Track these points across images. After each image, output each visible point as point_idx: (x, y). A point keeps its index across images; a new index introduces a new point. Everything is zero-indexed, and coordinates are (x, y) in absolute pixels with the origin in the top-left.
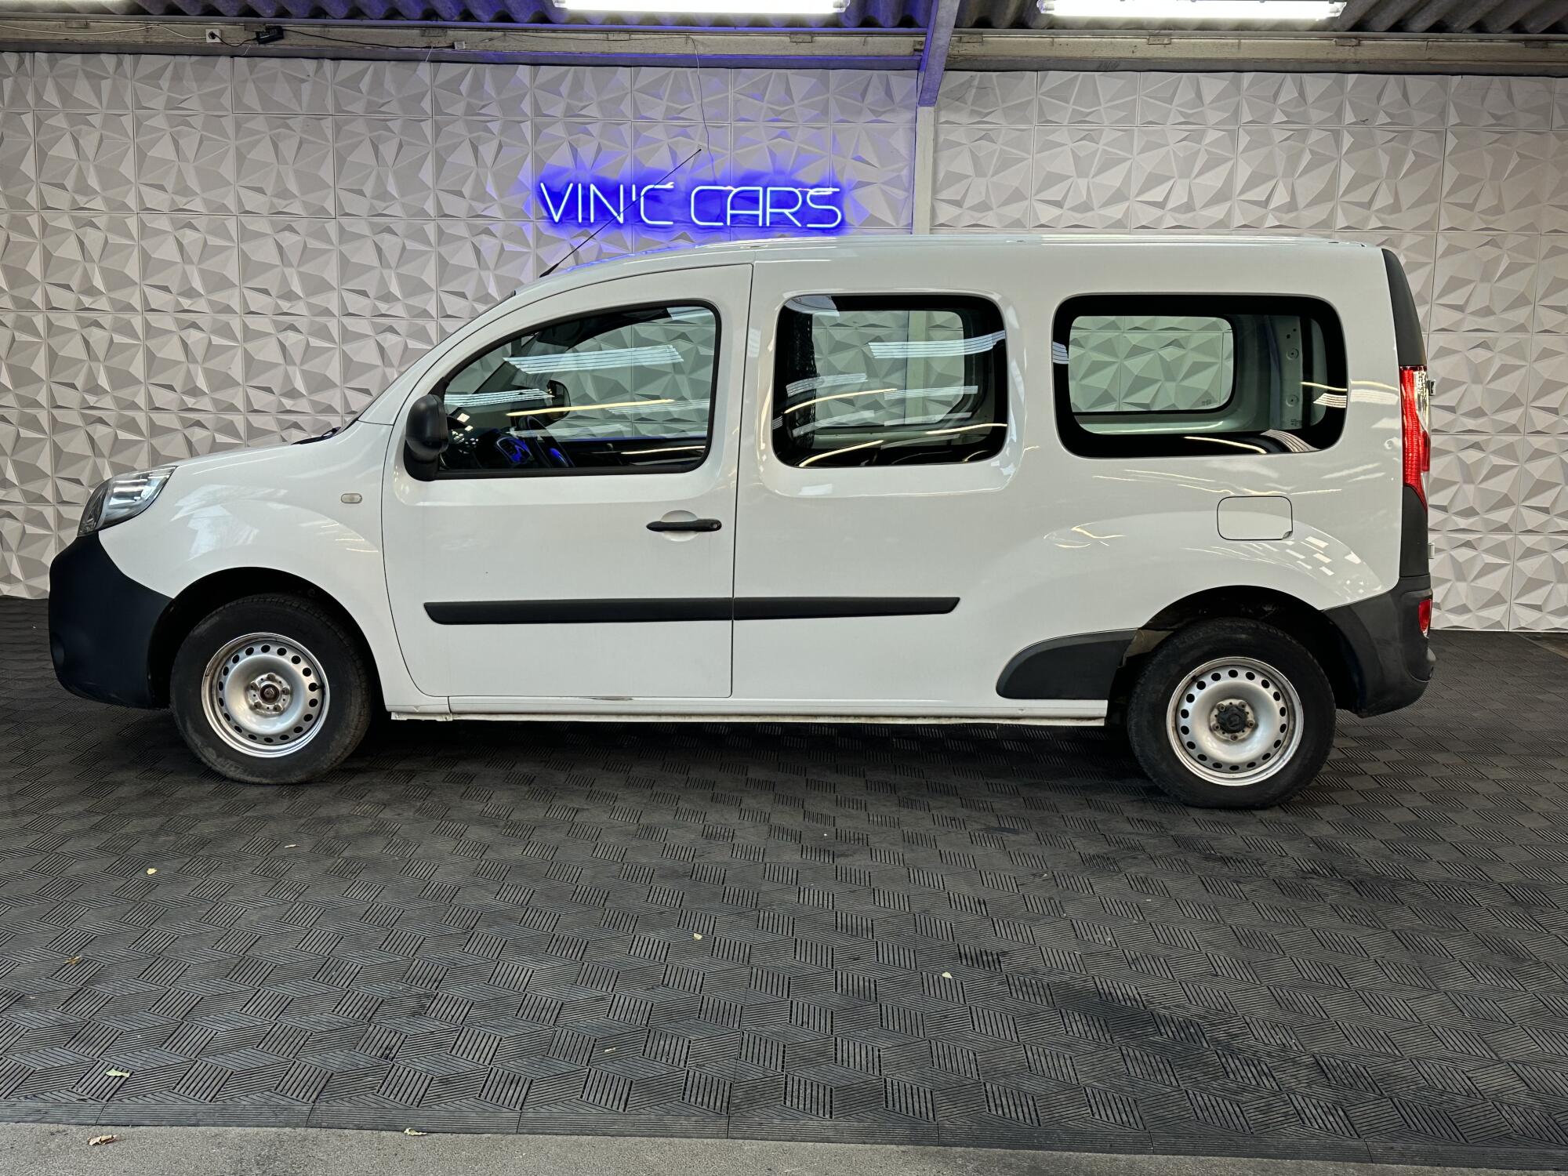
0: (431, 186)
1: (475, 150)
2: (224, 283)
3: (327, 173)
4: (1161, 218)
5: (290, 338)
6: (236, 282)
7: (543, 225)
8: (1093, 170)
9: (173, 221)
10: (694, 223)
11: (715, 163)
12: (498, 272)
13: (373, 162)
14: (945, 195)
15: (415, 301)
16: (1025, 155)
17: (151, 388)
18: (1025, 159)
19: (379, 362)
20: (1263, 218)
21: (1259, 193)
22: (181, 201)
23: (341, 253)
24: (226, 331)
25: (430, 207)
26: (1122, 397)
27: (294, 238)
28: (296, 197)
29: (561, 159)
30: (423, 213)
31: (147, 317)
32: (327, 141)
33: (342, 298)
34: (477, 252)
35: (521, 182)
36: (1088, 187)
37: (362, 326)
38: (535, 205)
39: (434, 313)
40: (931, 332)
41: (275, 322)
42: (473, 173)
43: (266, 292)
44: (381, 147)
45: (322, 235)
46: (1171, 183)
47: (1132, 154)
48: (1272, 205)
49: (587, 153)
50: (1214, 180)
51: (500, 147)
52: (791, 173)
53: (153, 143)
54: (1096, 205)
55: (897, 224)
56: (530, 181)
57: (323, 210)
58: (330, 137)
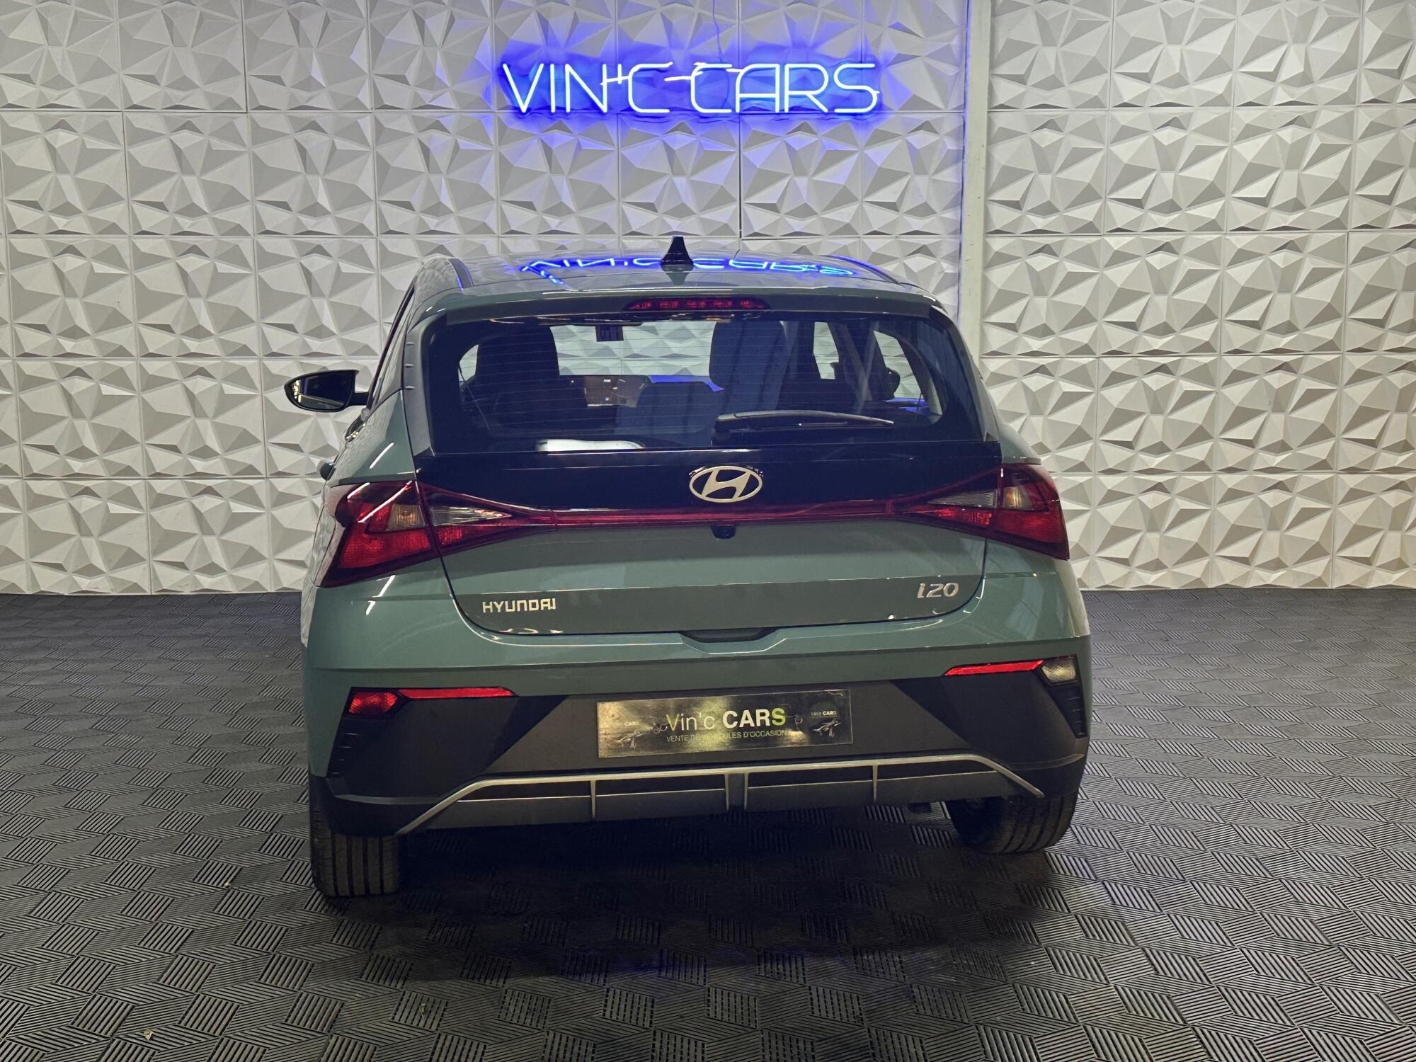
0: (367, 71)
1: (421, 24)
2: (107, 196)
3: (235, 56)
4: (1271, 93)
5: (192, 263)
6: (124, 195)
7: (505, 115)
8: (1187, 36)
9: (43, 120)
10: (695, 111)
11: (720, 35)
12: (452, 176)
13: (292, 40)
14: (1004, 69)
15: (350, 215)
16: (1103, 18)
17: (20, 330)
18: (1105, 22)
19: (304, 290)
20: (1395, 91)
21: (1390, 61)
22: (52, 95)
23: (254, 154)
24: (111, 256)
25: (366, 98)
26: (1224, 314)
27: (197, 138)
28: (196, 87)
29: (529, 33)
30: (356, 104)
31: (12, 240)
32: (235, 16)
33: (257, 213)
34: (426, 151)
35: (476, 61)
36: (1182, 55)
37: (280, 246)
38: (496, 90)
39: (372, 229)
40: (988, 240)
41: (173, 243)
42: (418, 55)
43: (160, 206)
44: (303, 23)
45: (229, 133)
46: (1283, 49)
47: (1235, 14)
48: (1407, 75)
49: (561, 22)
50: (1336, 44)
51: (452, 20)
52: (816, 45)
53: (15, 23)
54: (1191, 76)
55: (946, 106)
56: (490, 63)
57: (230, 103)
58: (238, 12)
